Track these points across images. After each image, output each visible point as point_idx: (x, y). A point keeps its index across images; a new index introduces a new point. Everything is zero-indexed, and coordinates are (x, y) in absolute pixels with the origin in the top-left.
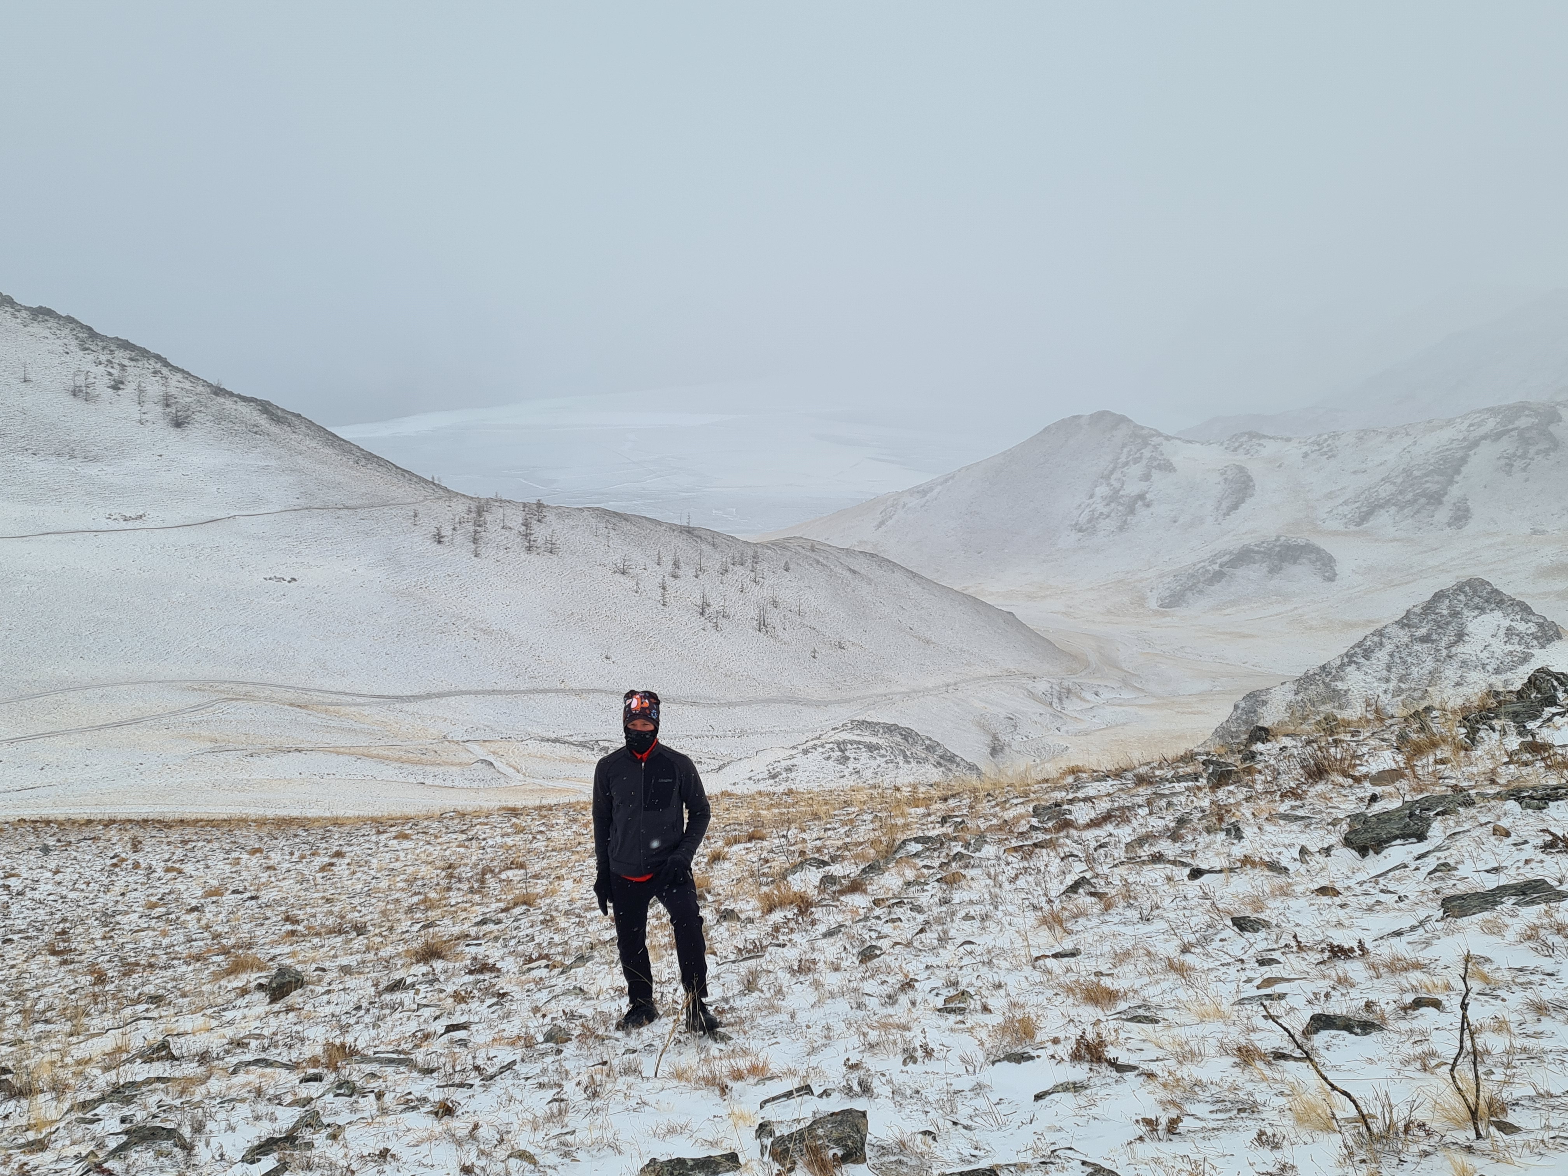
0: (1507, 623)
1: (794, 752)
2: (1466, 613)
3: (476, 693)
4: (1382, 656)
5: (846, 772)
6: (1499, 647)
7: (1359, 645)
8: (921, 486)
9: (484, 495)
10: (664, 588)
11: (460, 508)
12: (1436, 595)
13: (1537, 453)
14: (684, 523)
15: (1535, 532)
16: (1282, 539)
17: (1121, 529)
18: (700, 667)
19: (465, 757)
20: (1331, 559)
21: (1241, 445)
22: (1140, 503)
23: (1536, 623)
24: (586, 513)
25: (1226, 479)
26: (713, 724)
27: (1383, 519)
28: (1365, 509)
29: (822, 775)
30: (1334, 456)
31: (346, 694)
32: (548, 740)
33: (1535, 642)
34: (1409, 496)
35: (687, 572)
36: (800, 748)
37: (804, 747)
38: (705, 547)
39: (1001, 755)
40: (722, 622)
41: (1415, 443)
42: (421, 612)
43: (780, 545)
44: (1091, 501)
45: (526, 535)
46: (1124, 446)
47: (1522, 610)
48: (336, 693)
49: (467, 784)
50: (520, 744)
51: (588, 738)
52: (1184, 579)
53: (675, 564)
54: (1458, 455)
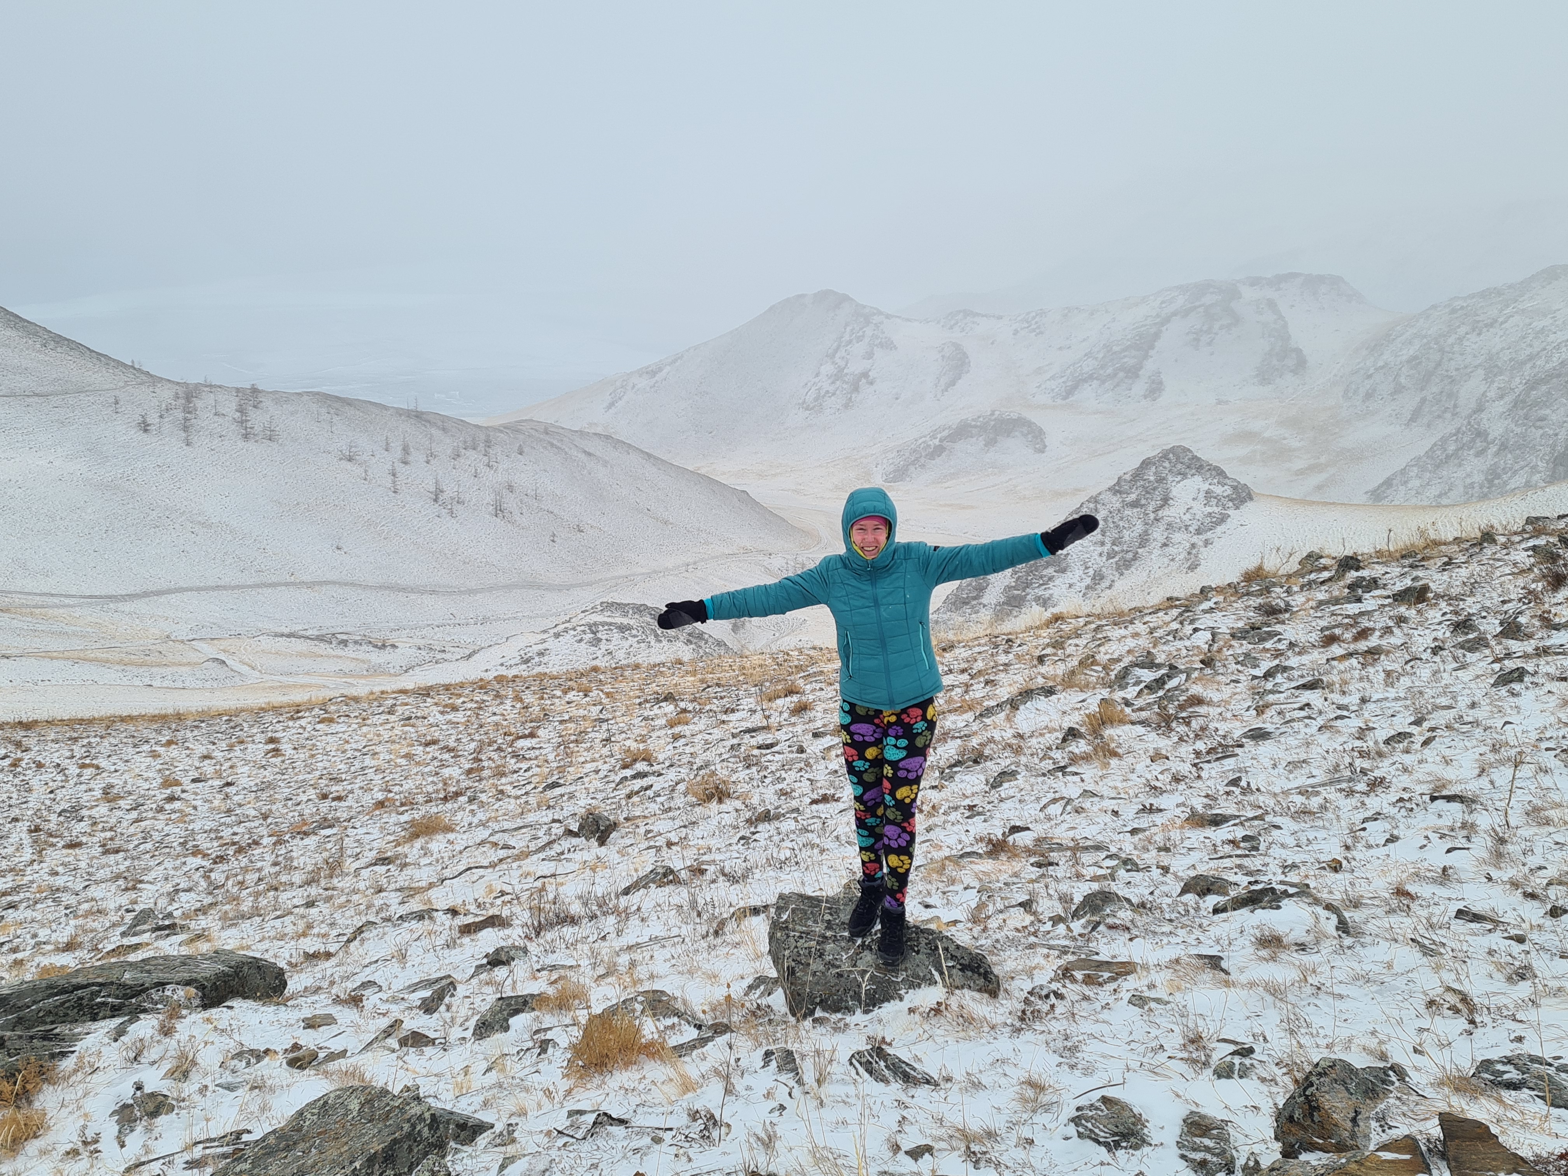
0: (1206, 486)
1: (545, 636)
2: (1170, 478)
3: (198, 589)
5: (599, 654)
6: (1200, 509)
8: (649, 366)
9: (193, 380)
10: (394, 475)
11: (166, 394)
12: (1143, 462)
13: (1221, 328)
14: (412, 407)
15: (1219, 402)
16: (997, 413)
17: (846, 406)
18: (437, 555)
19: (193, 657)
20: (1041, 432)
21: (957, 323)
22: (864, 381)
23: (1232, 486)
24: (305, 398)
25: (943, 356)
26: (455, 612)
27: (1087, 394)
28: (1069, 383)
29: (575, 658)
30: (1041, 333)
31: (52, 595)
32: (282, 635)
33: (1231, 504)
34: (1110, 371)
35: (417, 457)
36: (552, 632)
37: (555, 630)
38: (434, 431)
39: (742, 631)
40: (458, 508)
41: (1114, 320)
42: (131, 506)
43: (513, 429)
44: (817, 380)
45: (242, 422)
46: (847, 325)
47: (1218, 474)
48: (40, 595)
49: (200, 684)
50: (252, 641)
51: (324, 632)
52: (907, 454)
53: (404, 449)
54: (1153, 331)
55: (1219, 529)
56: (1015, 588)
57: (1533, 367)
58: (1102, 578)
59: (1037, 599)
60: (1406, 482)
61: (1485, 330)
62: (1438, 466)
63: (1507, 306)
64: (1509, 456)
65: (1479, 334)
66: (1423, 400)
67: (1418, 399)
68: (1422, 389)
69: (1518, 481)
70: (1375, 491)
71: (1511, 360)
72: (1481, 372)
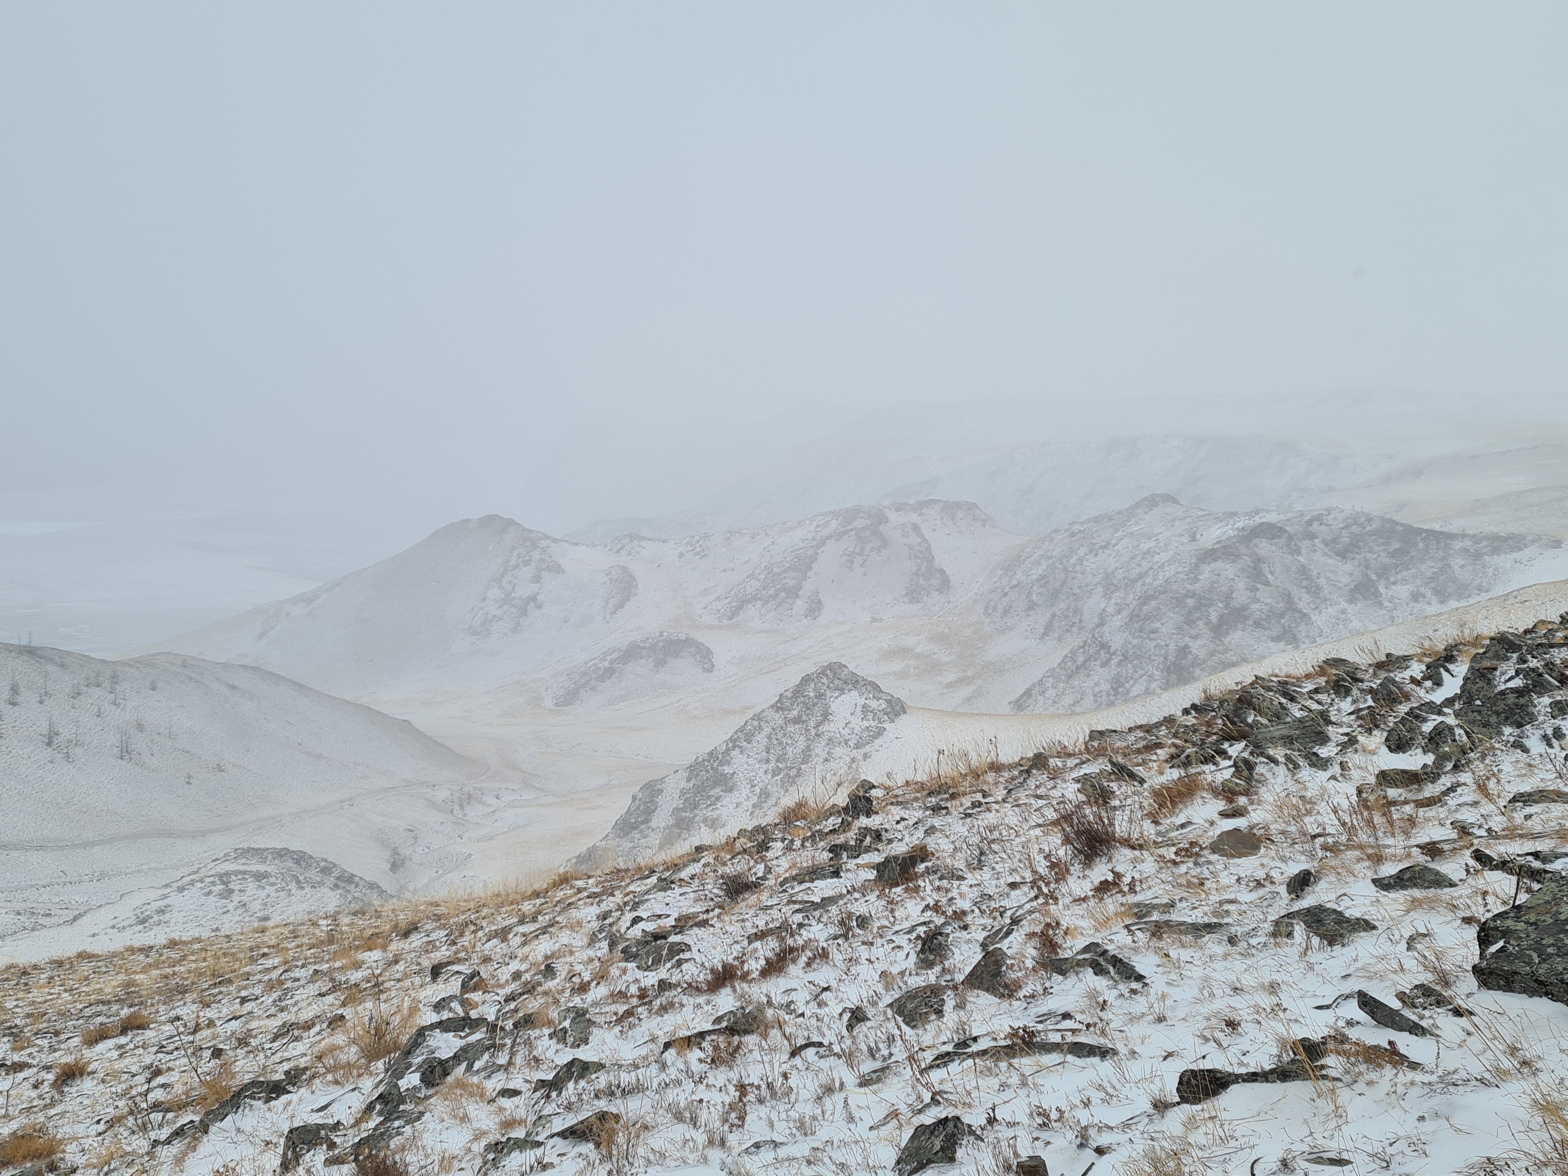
0: (862, 701)
1: (167, 891)
2: (828, 694)
4: (761, 738)
5: (231, 907)
6: (858, 724)
7: (742, 730)
8: (305, 594)
12: (803, 679)
13: (871, 551)
14: (24, 642)
15: (874, 620)
16: (665, 634)
17: (514, 630)
18: (48, 805)
20: (709, 652)
21: (623, 547)
22: (532, 604)
23: (886, 700)
25: (611, 580)
26: (66, 869)
27: (751, 614)
28: (734, 604)
29: (201, 913)
30: (706, 555)
33: (886, 717)
34: (772, 591)
35: (29, 697)
36: (175, 885)
37: (179, 884)
38: (49, 668)
39: (402, 870)
40: (76, 752)
41: (773, 543)
43: (145, 662)
44: (483, 604)
46: (513, 549)
47: (874, 689)
52: (577, 677)
53: (12, 689)
54: (809, 553)
55: (877, 742)
56: (684, 810)
57: (1143, 585)
58: (768, 795)
59: (705, 820)
60: (1044, 692)
61: (1100, 551)
62: (1070, 677)
63: (1117, 530)
64: (1130, 665)
65: (1096, 555)
66: (1054, 616)
67: (1049, 615)
68: (1052, 606)
69: (1138, 689)
70: (1018, 701)
71: (1124, 578)
72: (1100, 589)
